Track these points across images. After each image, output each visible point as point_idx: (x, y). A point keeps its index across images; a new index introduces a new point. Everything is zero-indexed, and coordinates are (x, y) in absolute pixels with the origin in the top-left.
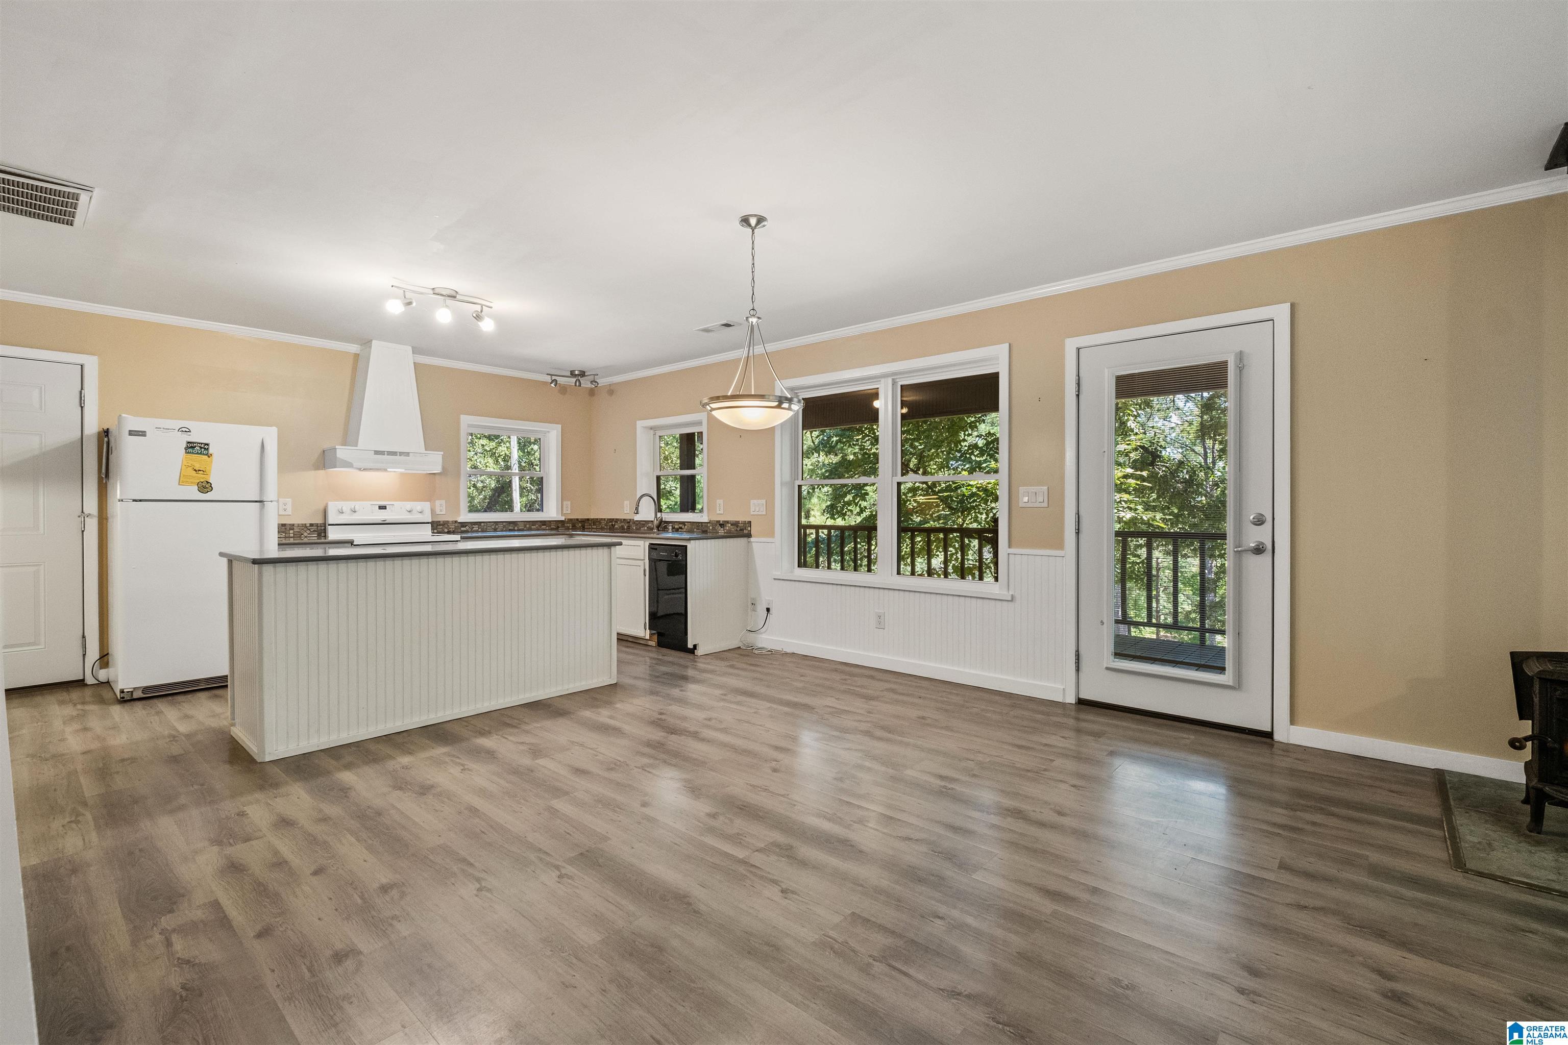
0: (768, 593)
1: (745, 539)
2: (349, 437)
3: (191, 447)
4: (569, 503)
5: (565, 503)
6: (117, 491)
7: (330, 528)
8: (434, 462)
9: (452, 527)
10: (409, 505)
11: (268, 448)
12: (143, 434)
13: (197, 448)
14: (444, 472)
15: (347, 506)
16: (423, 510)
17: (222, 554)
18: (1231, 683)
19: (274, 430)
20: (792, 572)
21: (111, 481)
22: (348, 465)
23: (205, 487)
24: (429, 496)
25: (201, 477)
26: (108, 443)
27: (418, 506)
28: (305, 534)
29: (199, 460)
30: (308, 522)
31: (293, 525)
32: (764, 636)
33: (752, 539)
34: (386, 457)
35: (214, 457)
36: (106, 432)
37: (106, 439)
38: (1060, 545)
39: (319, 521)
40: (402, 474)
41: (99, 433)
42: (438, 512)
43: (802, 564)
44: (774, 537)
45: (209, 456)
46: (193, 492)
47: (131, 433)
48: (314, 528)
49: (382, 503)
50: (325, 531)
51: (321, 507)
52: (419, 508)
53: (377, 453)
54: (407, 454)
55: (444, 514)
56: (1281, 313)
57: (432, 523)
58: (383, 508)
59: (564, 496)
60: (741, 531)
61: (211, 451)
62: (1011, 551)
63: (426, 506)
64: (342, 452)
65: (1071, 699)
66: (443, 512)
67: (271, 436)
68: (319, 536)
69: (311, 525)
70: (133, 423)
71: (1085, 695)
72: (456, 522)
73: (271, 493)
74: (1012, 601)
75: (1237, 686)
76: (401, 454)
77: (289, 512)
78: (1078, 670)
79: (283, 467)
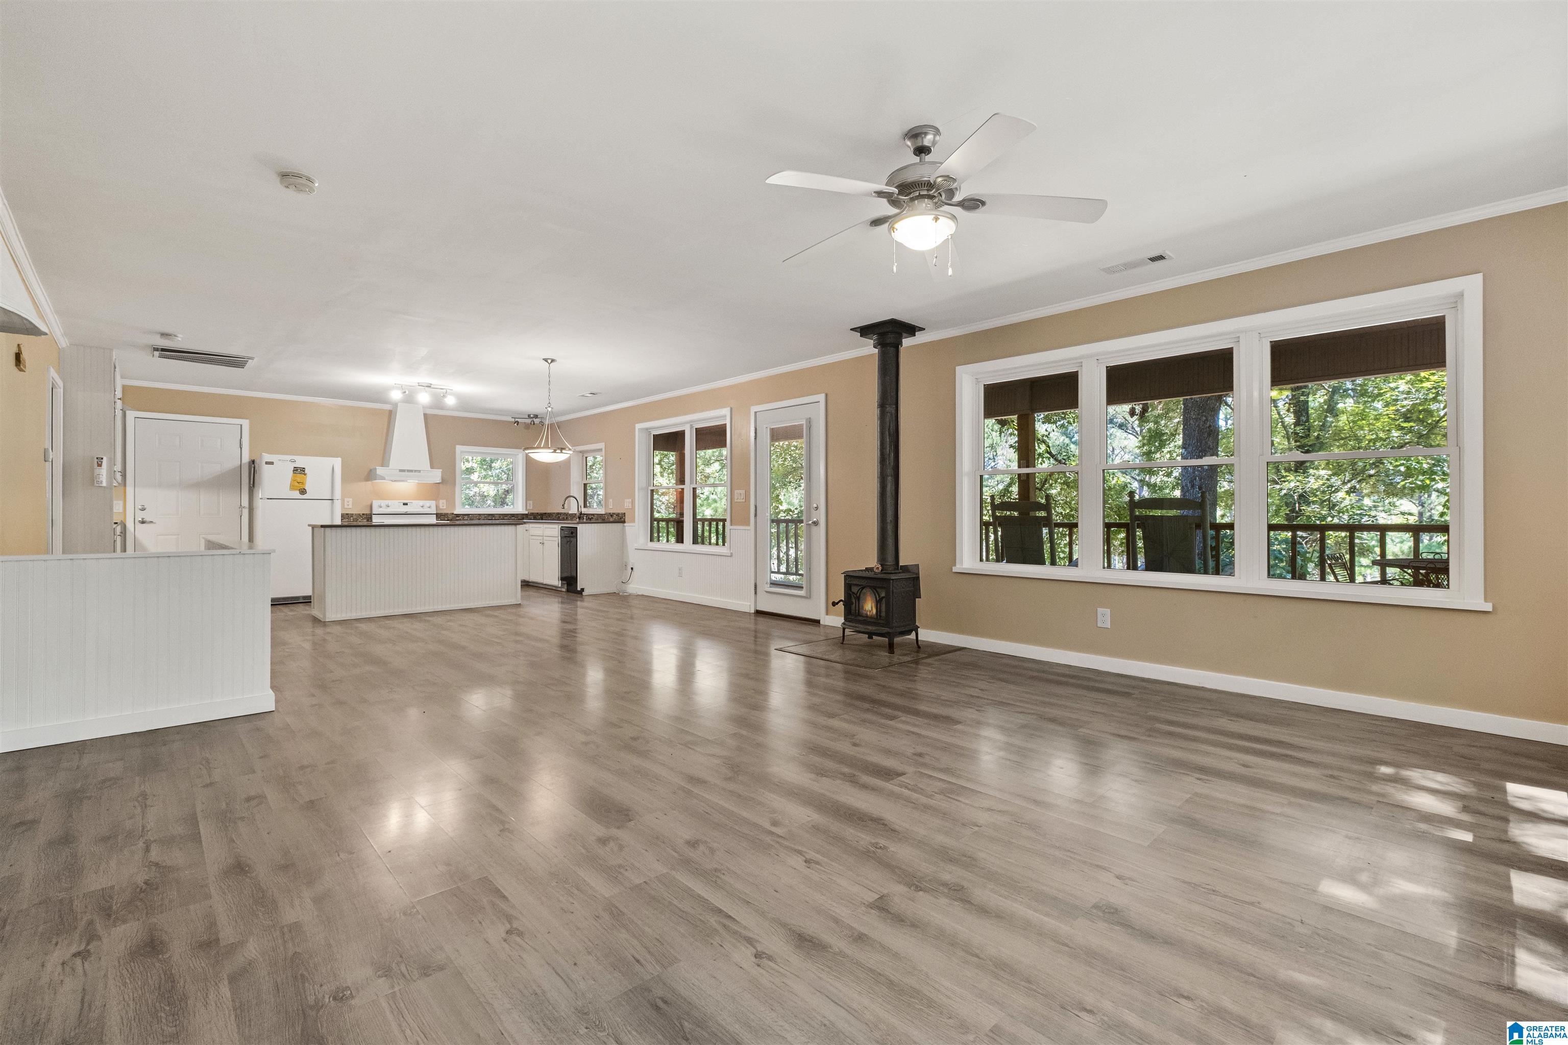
0: (634, 558)
1: (621, 524)
2: (384, 462)
3: (296, 470)
4: (531, 502)
5: (528, 502)
6: (260, 494)
7: (373, 516)
8: (436, 476)
9: (450, 517)
10: (421, 503)
11: (336, 469)
12: (272, 463)
13: (299, 471)
14: (444, 481)
15: (384, 503)
16: (430, 506)
17: (309, 525)
18: (805, 595)
19: (339, 460)
20: (647, 545)
21: (256, 488)
22: (383, 478)
23: (303, 492)
24: (436, 498)
25: (301, 486)
26: (254, 468)
27: (427, 503)
28: (360, 520)
29: (299, 477)
30: (361, 513)
31: (353, 514)
32: (631, 586)
33: (625, 524)
34: (407, 473)
35: (308, 475)
36: (253, 462)
37: (253, 466)
38: (748, 524)
39: (368, 512)
40: (418, 483)
41: (249, 463)
42: (441, 507)
43: (652, 540)
44: (634, 522)
45: (305, 474)
46: (296, 494)
47: (267, 463)
48: (365, 516)
49: (405, 502)
50: (371, 518)
51: (369, 503)
52: (428, 505)
53: (401, 471)
54: (419, 471)
55: (444, 508)
56: (821, 398)
57: (437, 514)
58: (405, 504)
59: (528, 497)
60: (620, 519)
61: (306, 472)
62: (732, 527)
63: (433, 503)
64: (380, 471)
65: (753, 611)
66: (445, 507)
67: (337, 462)
68: (368, 521)
69: (363, 514)
70: (267, 457)
71: (760, 608)
72: (453, 514)
73: (338, 494)
74: (731, 556)
75: (808, 597)
76: (416, 471)
77: (350, 506)
78: (756, 593)
79: (344, 480)
